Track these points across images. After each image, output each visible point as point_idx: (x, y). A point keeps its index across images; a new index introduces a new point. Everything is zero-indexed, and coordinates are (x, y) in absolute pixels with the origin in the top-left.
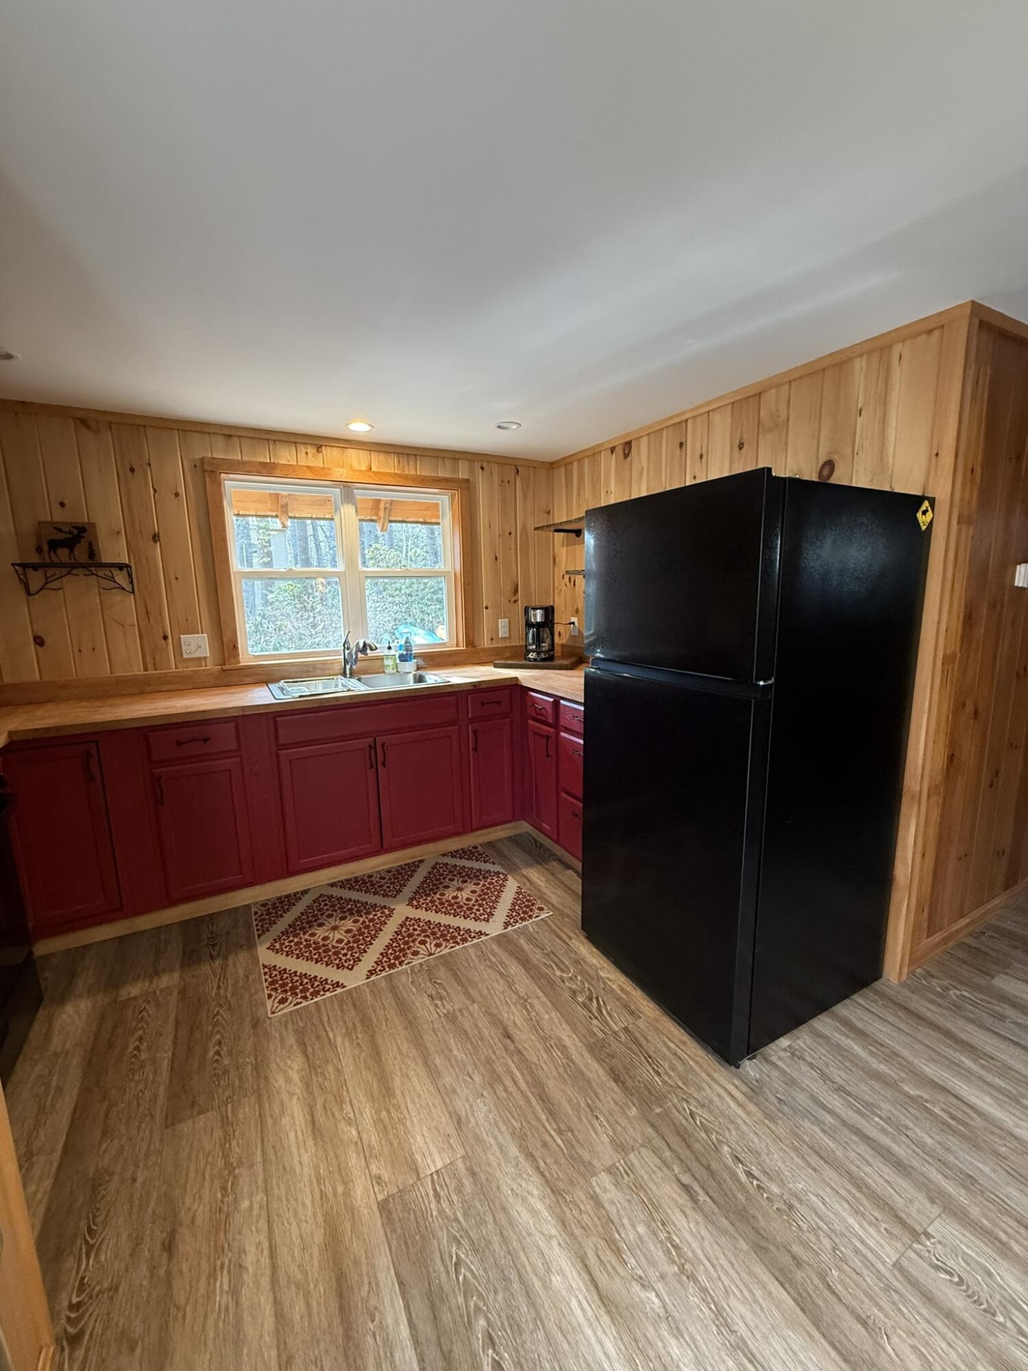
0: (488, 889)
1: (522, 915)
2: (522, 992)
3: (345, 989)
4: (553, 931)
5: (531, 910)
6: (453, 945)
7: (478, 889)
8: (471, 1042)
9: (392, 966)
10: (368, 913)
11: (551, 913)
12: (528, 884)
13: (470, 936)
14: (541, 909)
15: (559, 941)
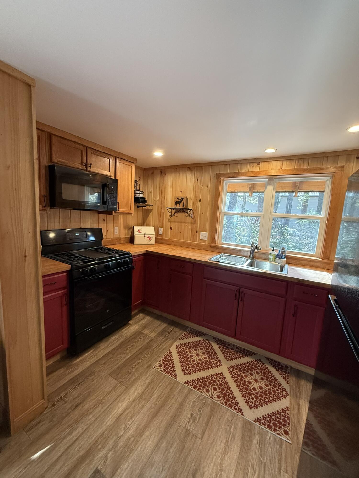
0: (270, 393)
1: (271, 424)
2: (225, 464)
3: (175, 379)
4: (280, 453)
5: (280, 427)
6: (224, 403)
7: (265, 388)
8: (180, 455)
9: (195, 387)
10: (212, 359)
11: (290, 442)
12: (296, 411)
13: (235, 407)
14: (286, 433)
15: (277, 464)
